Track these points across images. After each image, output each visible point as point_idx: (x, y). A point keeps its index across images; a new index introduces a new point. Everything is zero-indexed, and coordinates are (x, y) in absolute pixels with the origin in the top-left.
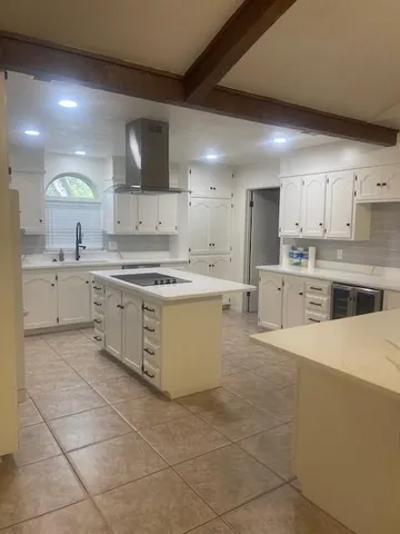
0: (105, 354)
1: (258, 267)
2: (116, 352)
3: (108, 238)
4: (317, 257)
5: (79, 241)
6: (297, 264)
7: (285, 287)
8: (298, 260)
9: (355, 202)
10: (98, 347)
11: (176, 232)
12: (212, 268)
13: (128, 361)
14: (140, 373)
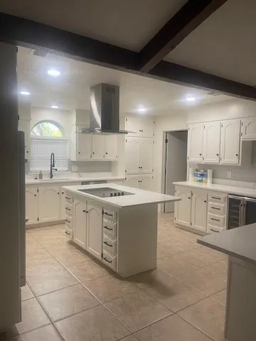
0: (72, 243)
1: (174, 183)
2: (81, 243)
3: (72, 163)
4: (214, 176)
5: (52, 166)
6: (200, 181)
7: (194, 197)
8: (201, 179)
9: (241, 140)
10: (67, 239)
11: (116, 159)
12: (141, 183)
13: (90, 249)
14: (100, 258)
